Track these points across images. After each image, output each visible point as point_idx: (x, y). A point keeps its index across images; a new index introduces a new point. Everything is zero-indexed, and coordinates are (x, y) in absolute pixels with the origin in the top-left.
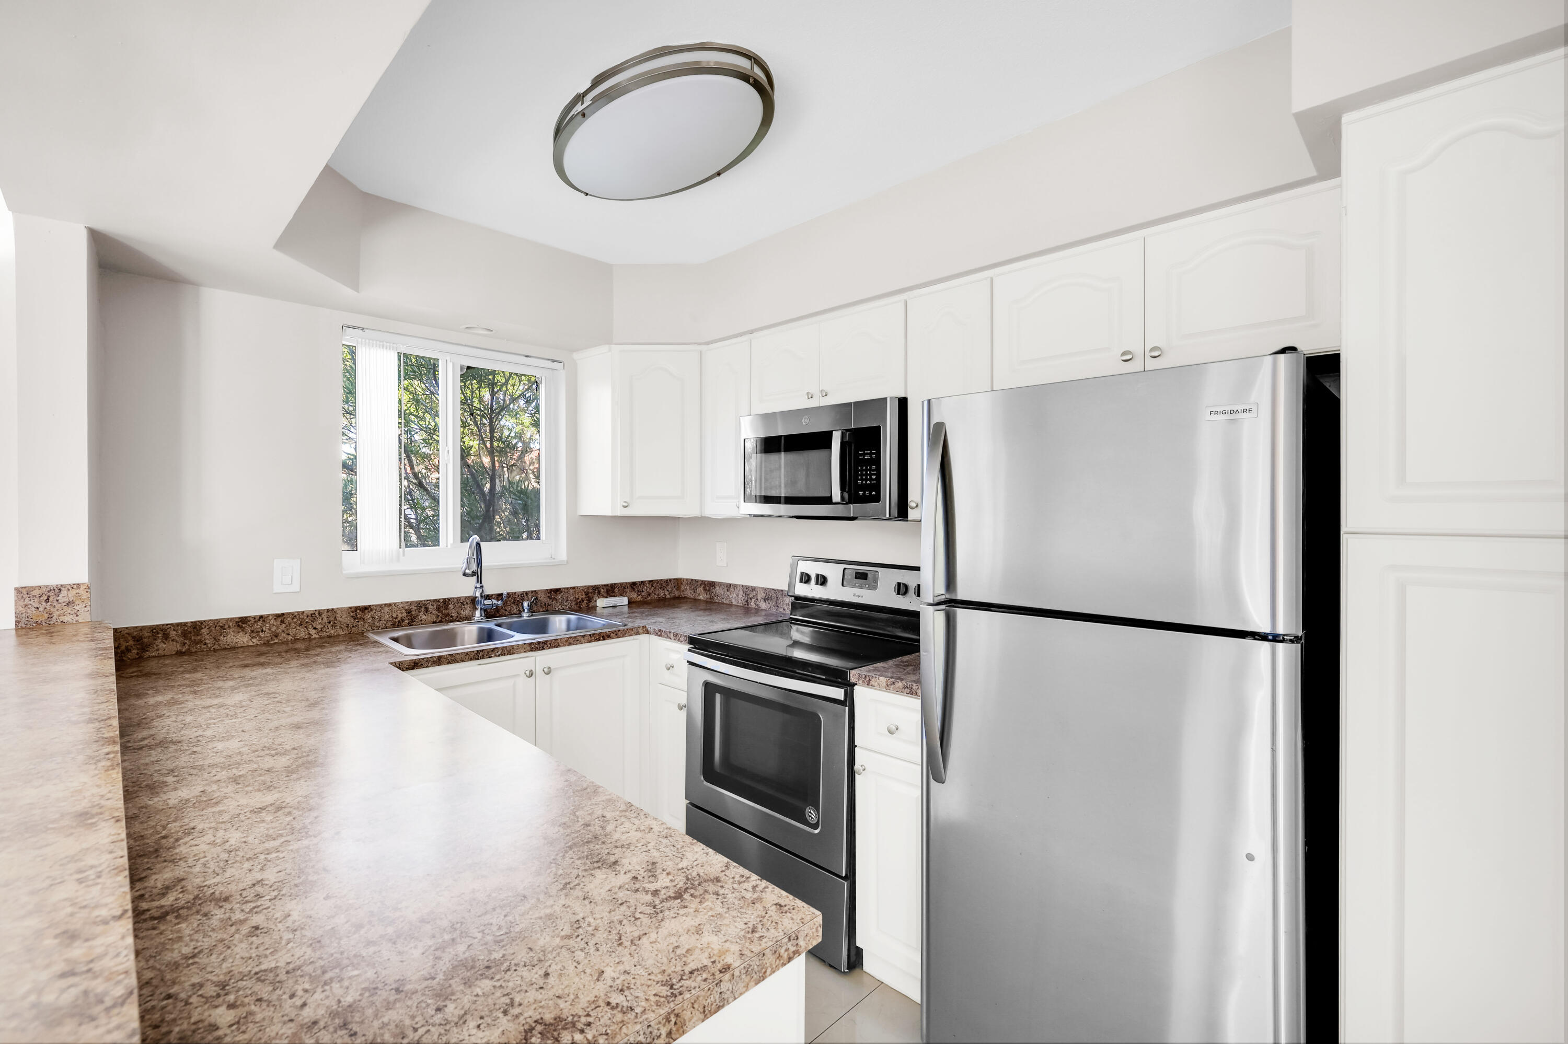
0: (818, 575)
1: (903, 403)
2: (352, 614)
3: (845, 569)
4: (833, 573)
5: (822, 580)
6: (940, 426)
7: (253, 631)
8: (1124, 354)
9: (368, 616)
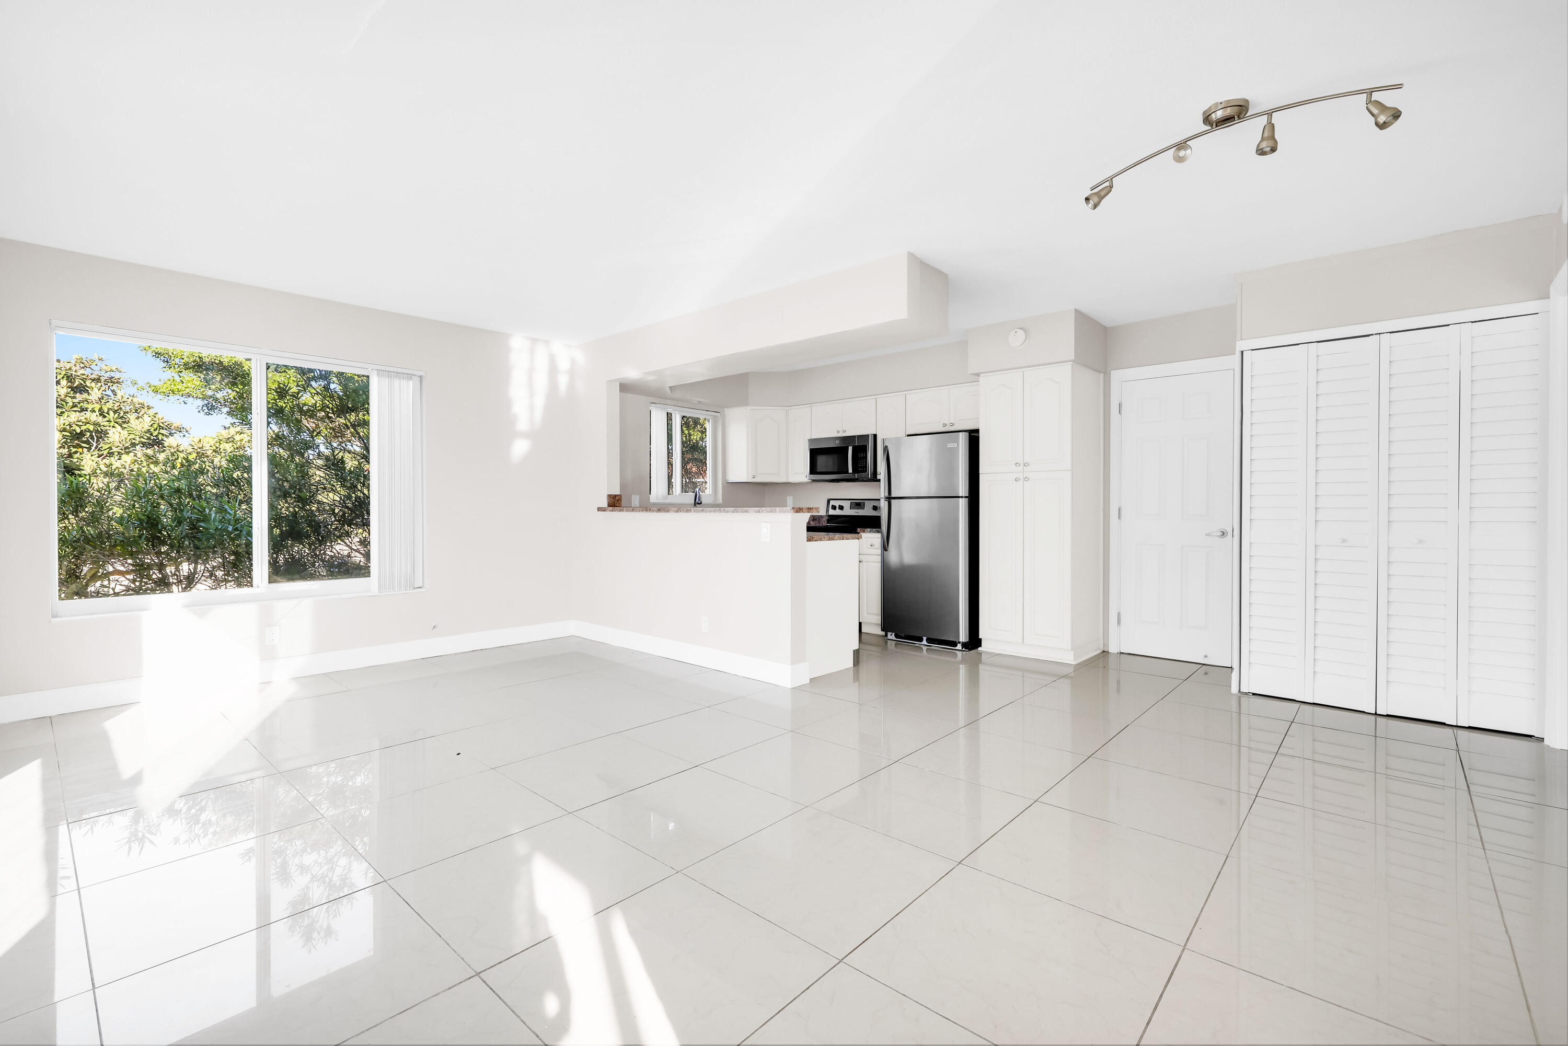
0: (839, 505)
1: (875, 436)
3: (851, 502)
4: (846, 504)
5: (841, 508)
6: (886, 447)
8: (944, 424)
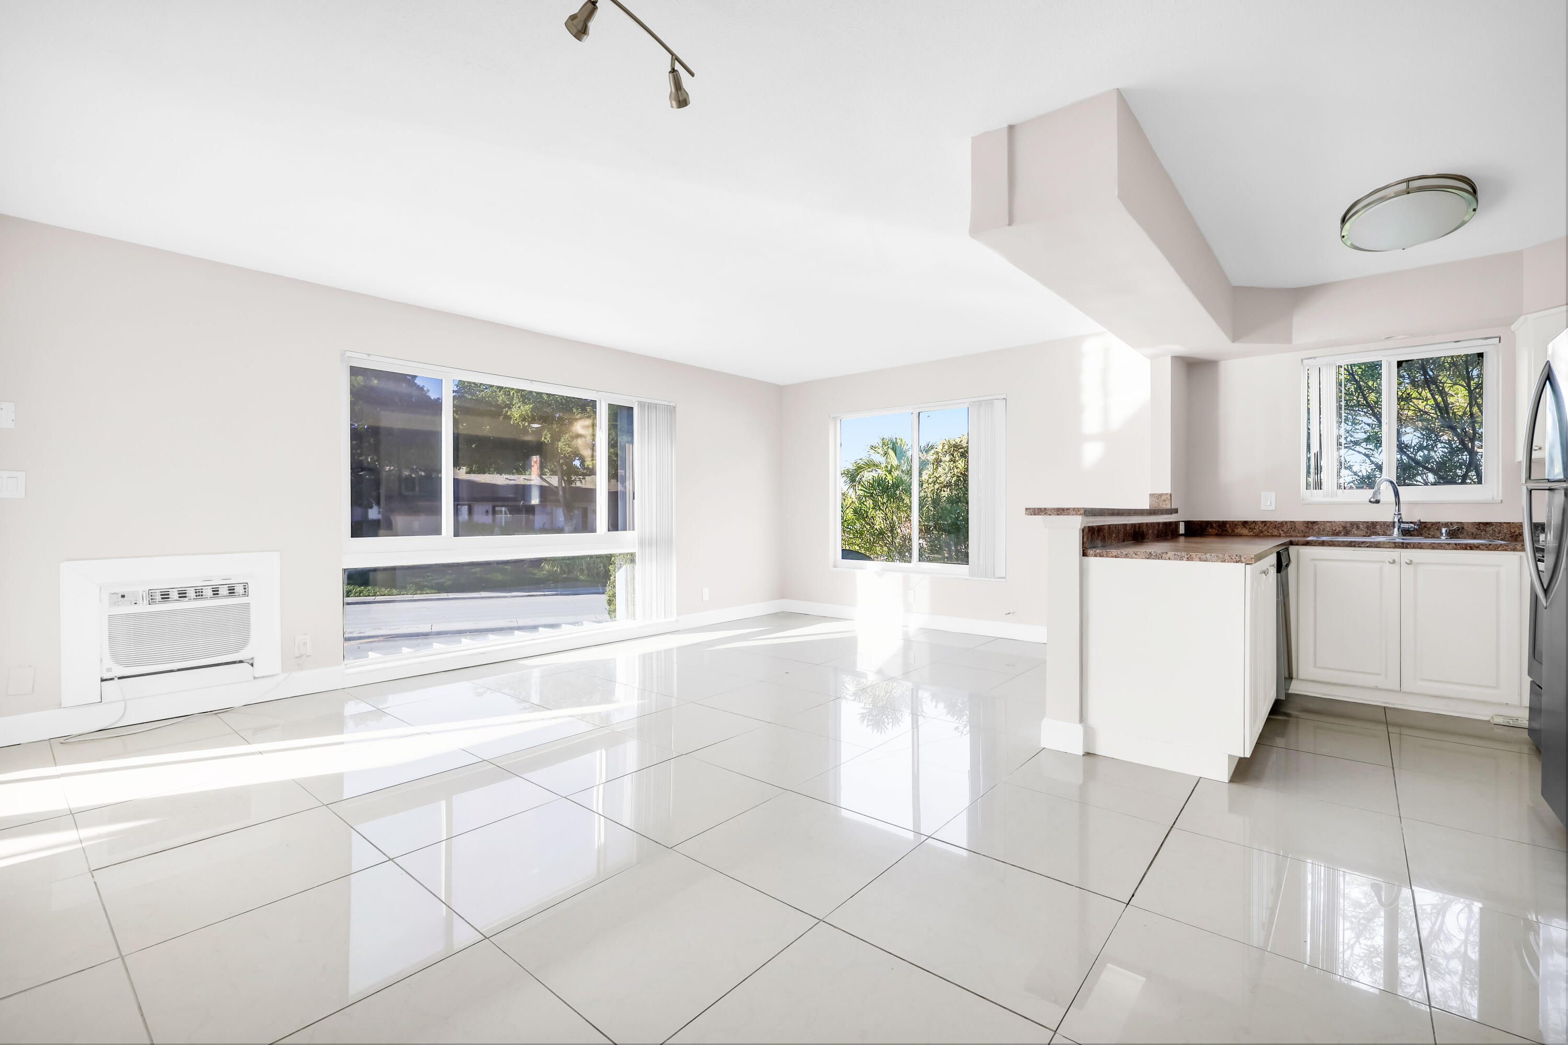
2: (1305, 525)
7: (1250, 528)
9: (1316, 527)
